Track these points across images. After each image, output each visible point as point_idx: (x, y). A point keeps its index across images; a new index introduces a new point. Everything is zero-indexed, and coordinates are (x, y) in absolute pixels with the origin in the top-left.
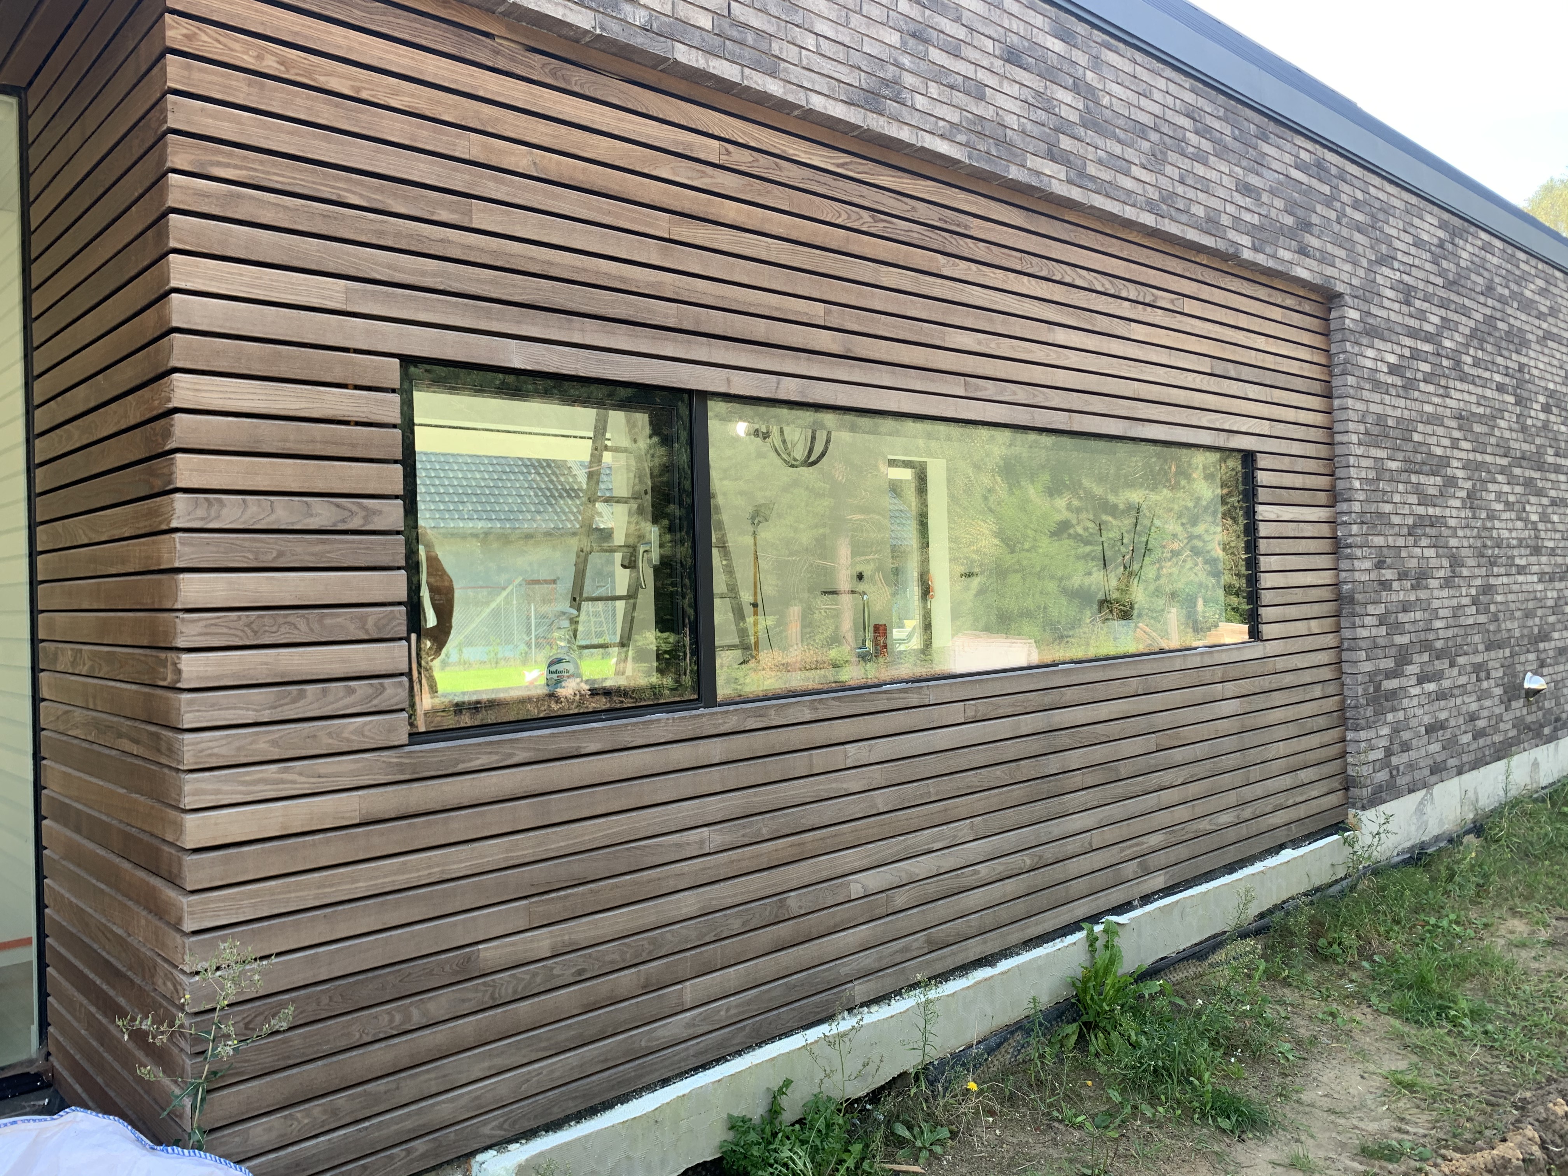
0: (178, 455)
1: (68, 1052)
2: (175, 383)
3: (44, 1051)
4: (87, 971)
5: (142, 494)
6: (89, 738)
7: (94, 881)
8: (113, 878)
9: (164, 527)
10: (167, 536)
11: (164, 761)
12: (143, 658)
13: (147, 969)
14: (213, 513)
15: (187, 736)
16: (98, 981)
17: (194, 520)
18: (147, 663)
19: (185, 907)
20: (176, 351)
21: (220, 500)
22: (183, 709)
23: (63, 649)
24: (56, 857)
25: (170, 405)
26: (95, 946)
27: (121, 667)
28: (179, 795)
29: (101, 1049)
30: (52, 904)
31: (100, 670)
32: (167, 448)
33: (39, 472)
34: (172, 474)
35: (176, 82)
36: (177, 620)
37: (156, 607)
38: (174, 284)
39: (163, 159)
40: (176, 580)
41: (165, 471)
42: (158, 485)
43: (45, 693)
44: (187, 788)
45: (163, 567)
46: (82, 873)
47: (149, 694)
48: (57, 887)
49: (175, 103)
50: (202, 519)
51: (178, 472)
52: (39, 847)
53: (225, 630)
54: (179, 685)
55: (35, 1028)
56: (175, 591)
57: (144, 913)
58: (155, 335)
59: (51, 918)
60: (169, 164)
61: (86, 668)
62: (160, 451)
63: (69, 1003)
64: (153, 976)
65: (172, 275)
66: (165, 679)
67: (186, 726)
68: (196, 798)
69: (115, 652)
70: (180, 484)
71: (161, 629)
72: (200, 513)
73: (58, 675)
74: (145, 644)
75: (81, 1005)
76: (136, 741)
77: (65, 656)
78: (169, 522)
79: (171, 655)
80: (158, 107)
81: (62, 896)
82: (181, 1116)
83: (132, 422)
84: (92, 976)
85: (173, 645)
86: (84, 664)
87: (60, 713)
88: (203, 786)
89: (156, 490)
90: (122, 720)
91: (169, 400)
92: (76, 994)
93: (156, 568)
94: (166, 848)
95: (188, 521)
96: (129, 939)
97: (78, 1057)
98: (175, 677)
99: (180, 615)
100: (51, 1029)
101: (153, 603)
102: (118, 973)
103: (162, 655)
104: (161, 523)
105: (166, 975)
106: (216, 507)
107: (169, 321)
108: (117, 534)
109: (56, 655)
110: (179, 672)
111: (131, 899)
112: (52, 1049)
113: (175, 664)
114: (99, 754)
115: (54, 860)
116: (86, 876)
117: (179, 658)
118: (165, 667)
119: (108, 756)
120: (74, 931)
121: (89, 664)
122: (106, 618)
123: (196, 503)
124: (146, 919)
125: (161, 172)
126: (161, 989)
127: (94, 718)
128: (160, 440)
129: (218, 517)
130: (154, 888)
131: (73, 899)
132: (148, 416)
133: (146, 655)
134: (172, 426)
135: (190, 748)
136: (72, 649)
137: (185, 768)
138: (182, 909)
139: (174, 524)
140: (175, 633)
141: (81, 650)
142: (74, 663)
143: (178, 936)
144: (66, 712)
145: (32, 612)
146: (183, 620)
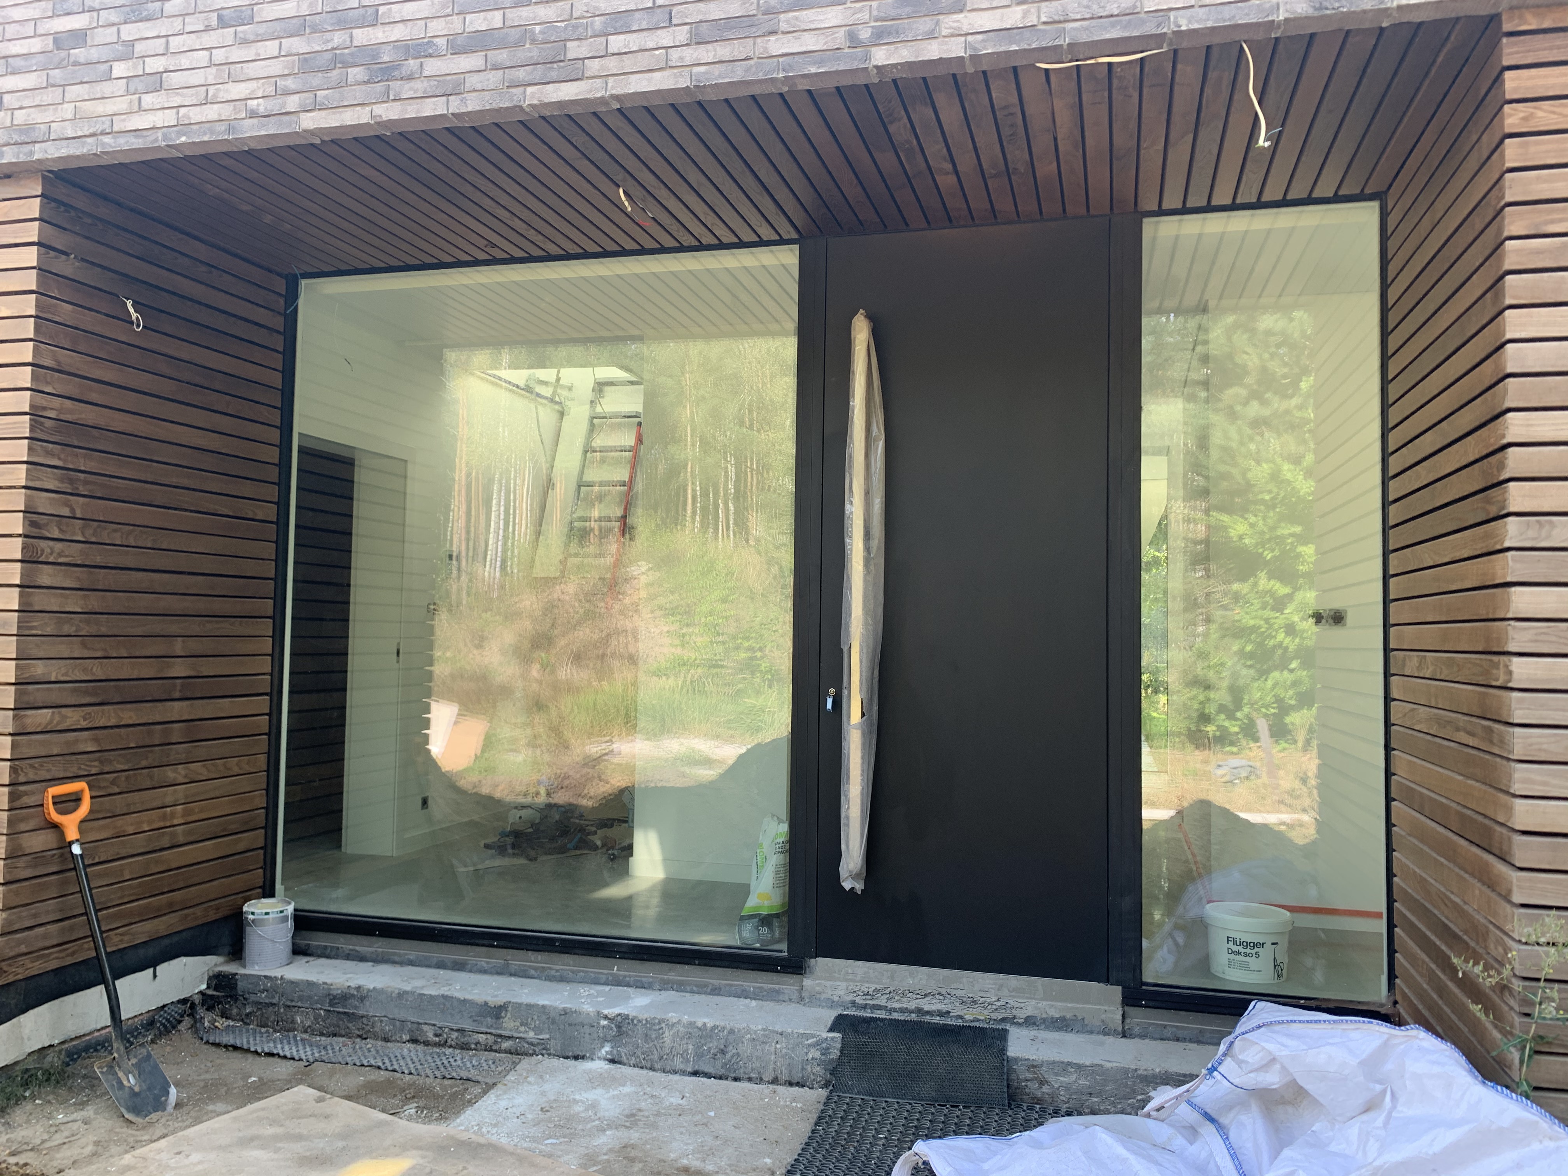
0: (1511, 484)
1: (1411, 1001)
2: (1509, 421)
3: (1392, 999)
4: (1429, 933)
5: (1479, 520)
6: (1431, 732)
7: (1435, 855)
8: (1452, 854)
9: (1498, 547)
10: (1501, 555)
11: (1496, 751)
12: (1478, 662)
13: (1481, 935)
14: (1544, 533)
15: (1518, 730)
16: (1438, 943)
17: (1525, 540)
18: (1481, 666)
19: (1515, 881)
20: (1510, 393)
21: (1551, 522)
22: (1513, 706)
23: (1409, 656)
24: (1403, 833)
25: (1505, 441)
26: (1436, 912)
27: (1459, 670)
28: (1510, 781)
29: (1440, 1002)
30: (1399, 874)
31: (1441, 674)
32: (1502, 478)
33: (1392, 508)
34: (1505, 501)
35: (1515, 161)
36: (1509, 628)
37: (1491, 616)
38: (1509, 336)
39: (1500, 230)
40: (1508, 593)
41: (1499, 498)
42: (1493, 511)
43: (1395, 694)
44: (1517, 776)
45: (1497, 581)
46: (1425, 848)
47: (1484, 693)
48: (1403, 860)
49: (1513, 180)
50: (1533, 539)
51: (1511, 498)
52: (1389, 825)
53: (1554, 639)
54: (1510, 685)
55: (1384, 978)
56: (1507, 602)
57: (1479, 885)
58: (1492, 382)
59: (1398, 885)
60: (1506, 234)
61: (1429, 671)
62: (1495, 481)
63: (1413, 959)
64: (1485, 941)
65: (1507, 328)
66: (1497, 680)
67: (1516, 721)
68: (1526, 786)
69: (1454, 658)
70: (1512, 509)
71: (1495, 635)
72: (1531, 533)
73: (1406, 678)
74: (1480, 649)
75: (1423, 961)
76: (1471, 734)
77: (1412, 663)
78: (1503, 543)
79: (1504, 659)
80: (1497, 187)
81: (1408, 867)
82: (1510, 1067)
83: (1472, 459)
84: (1433, 937)
85: (1505, 649)
86: (1428, 668)
87: (1407, 710)
88: (1533, 776)
89: (1491, 516)
90: (1460, 716)
91: (1503, 436)
92: (1419, 951)
93: (1491, 583)
94: (1498, 828)
95: (1520, 541)
96: (1466, 907)
97: (1421, 1007)
98: (1507, 678)
99: (1512, 623)
100: (1397, 981)
101: (1488, 613)
102: (1455, 936)
103: (1495, 658)
104: (1496, 543)
105: (1497, 940)
106: (1547, 527)
107: (1505, 368)
108: (1458, 555)
109: (1404, 661)
110: (1510, 673)
111: (1467, 872)
112: (1399, 998)
113: (1507, 666)
114: (1440, 745)
115: (1401, 836)
116: (1428, 850)
117: (1510, 661)
118: (1498, 668)
119: (1448, 747)
120: (1418, 898)
121: (1431, 668)
122: (1448, 628)
123: (1528, 524)
124: (1480, 891)
125: (1499, 241)
126: (1494, 953)
127: (1435, 715)
128: (1496, 473)
129: (1548, 537)
130: (1487, 864)
131: (1417, 870)
132: (1484, 453)
133: (1481, 659)
134: (1506, 458)
135: (1520, 740)
136: (1418, 656)
137: (1515, 758)
138: (1512, 882)
139: (1507, 544)
140: (1507, 638)
141: (1425, 656)
142: (1419, 668)
143: (1508, 908)
144: (1413, 710)
145: (1385, 626)
146: (1514, 627)
